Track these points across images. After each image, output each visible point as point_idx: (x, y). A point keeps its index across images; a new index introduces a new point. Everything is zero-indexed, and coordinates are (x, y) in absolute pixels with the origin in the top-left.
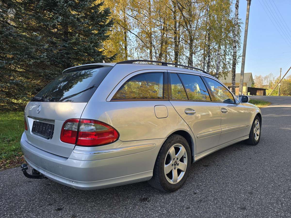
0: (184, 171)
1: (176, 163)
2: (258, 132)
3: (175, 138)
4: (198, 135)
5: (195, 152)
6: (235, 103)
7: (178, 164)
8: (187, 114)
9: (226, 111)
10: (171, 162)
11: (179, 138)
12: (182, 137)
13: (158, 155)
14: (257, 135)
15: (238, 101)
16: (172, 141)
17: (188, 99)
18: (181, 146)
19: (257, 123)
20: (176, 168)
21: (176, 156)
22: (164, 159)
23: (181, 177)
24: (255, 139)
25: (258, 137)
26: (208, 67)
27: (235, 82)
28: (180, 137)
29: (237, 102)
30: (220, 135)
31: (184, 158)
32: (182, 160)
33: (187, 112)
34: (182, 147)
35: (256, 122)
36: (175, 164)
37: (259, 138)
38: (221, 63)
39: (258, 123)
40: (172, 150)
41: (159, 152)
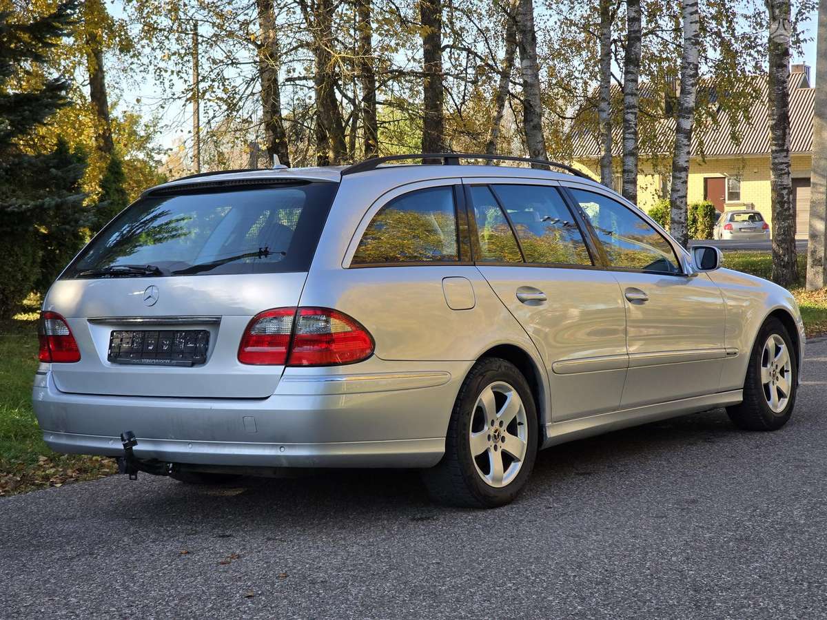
0: (519, 460)
1: (498, 435)
2: (785, 383)
3: (494, 366)
4: (555, 365)
5: (547, 415)
6: (680, 272)
7: (503, 439)
8: (522, 301)
9: (642, 296)
10: (486, 428)
11: (505, 367)
12: (513, 366)
13: (455, 405)
14: (781, 394)
15: (689, 264)
16: (488, 371)
17: (525, 261)
18: (510, 390)
19: (778, 350)
20: (499, 447)
21: (498, 415)
22: (469, 414)
23: (512, 472)
24: (771, 406)
25: (786, 401)
26: (631, 68)
27: (785, 160)
28: (506, 363)
29: (688, 269)
30: (625, 373)
31: (518, 426)
32: (512, 429)
33: (525, 296)
34: (512, 392)
35: (770, 343)
36: (495, 436)
37: (790, 406)
38: (708, 42)
39: (784, 347)
40: (487, 397)
41: (458, 398)
